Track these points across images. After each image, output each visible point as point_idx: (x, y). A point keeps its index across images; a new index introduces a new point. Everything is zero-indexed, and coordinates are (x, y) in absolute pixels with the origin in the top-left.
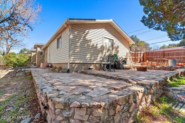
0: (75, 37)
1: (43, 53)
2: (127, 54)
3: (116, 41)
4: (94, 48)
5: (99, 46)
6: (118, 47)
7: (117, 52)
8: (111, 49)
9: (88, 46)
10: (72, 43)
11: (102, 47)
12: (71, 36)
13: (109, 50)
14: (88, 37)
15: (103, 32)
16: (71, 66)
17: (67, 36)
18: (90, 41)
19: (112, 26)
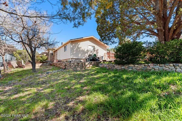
0: (73, 47)
1: (53, 54)
2: (105, 53)
3: (96, 46)
4: (83, 51)
5: (85, 50)
6: (98, 50)
7: (97, 53)
8: (93, 51)
9: (80, 50)
10: (72, 49)
11: (88, 50)
12: (71, 47)
13: (92, 52)
14: (79, 46)
15: (88, 43)
16: (72, 60)
17: (69, 46)
18: (81, 48)
19: (94, 39)
